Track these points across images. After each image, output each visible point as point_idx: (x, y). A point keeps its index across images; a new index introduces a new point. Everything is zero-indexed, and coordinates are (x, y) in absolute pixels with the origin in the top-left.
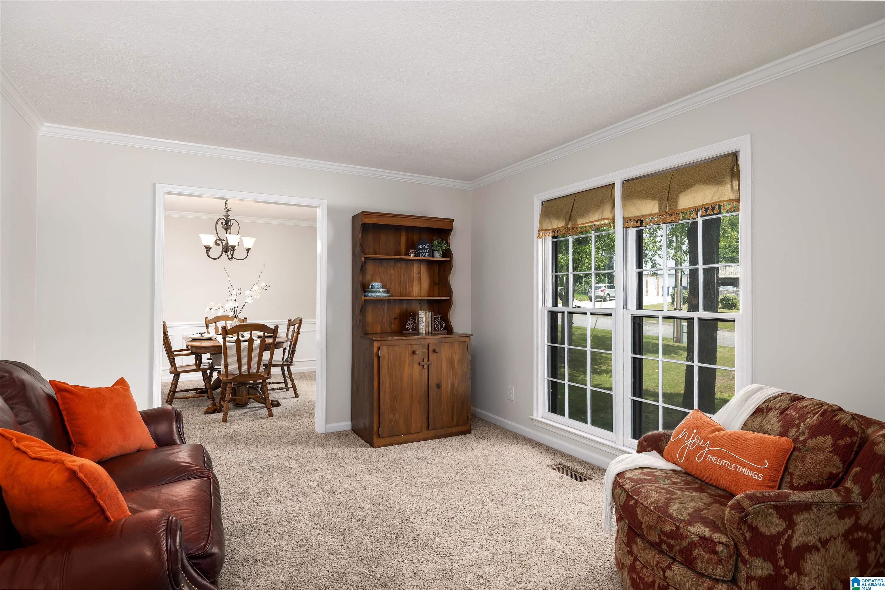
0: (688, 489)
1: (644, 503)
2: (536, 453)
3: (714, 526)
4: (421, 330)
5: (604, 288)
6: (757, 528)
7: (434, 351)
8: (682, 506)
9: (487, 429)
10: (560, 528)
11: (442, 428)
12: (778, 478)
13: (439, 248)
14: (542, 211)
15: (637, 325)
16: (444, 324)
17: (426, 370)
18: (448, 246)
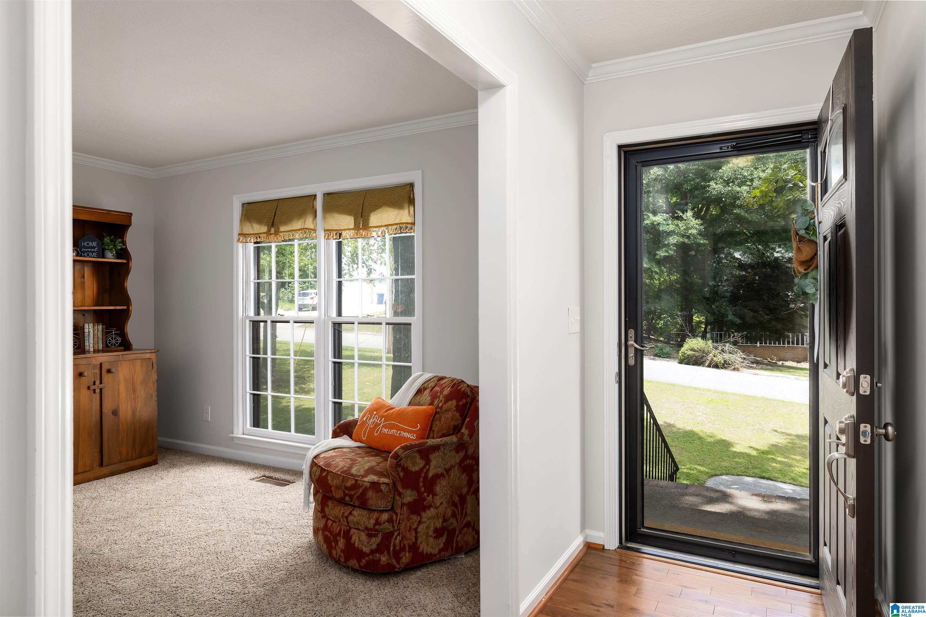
0: (367, 456)
1: (334, 471)
2: (237, 471)
3: (381, 474)
4: (87, 348)
5: (313, 295)
6: (407, 468)
7: (109, 371)
8: (361, 467)
9: (177, 457)
10: (263, 525)
11: (120, 462)
12: (425, 435)
13: (111, 247)
14: (242, 214)
15: (337, 331)
16: (120, 340)
17: (97, 395)
18: (124, 245)
